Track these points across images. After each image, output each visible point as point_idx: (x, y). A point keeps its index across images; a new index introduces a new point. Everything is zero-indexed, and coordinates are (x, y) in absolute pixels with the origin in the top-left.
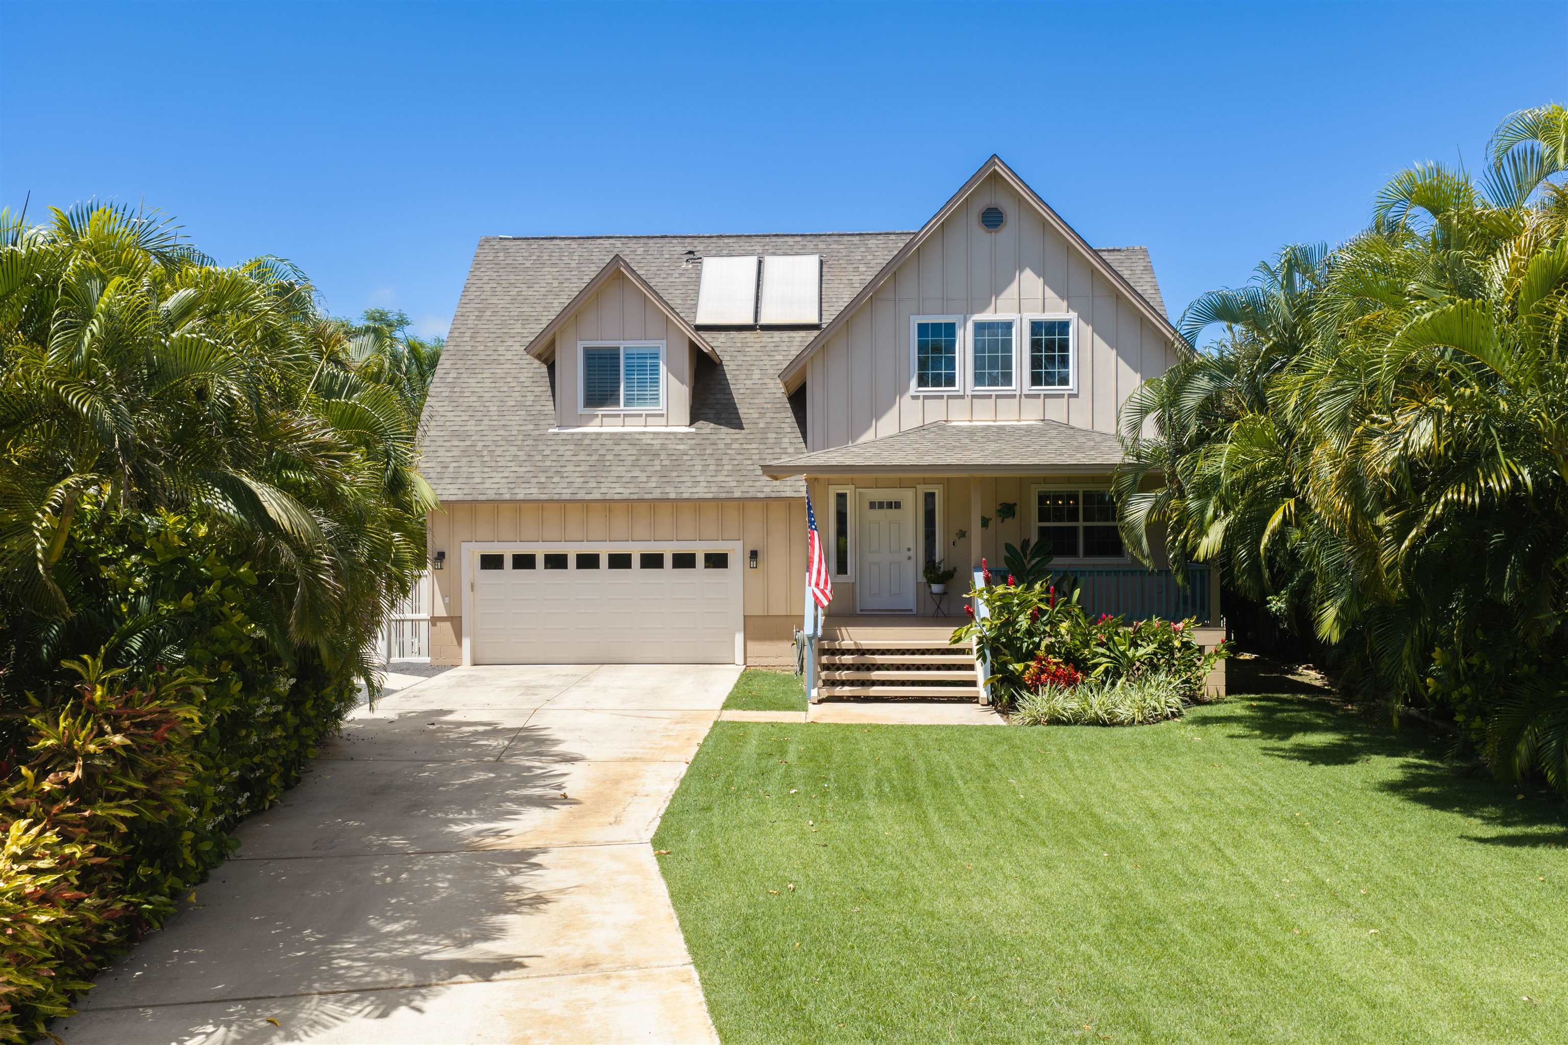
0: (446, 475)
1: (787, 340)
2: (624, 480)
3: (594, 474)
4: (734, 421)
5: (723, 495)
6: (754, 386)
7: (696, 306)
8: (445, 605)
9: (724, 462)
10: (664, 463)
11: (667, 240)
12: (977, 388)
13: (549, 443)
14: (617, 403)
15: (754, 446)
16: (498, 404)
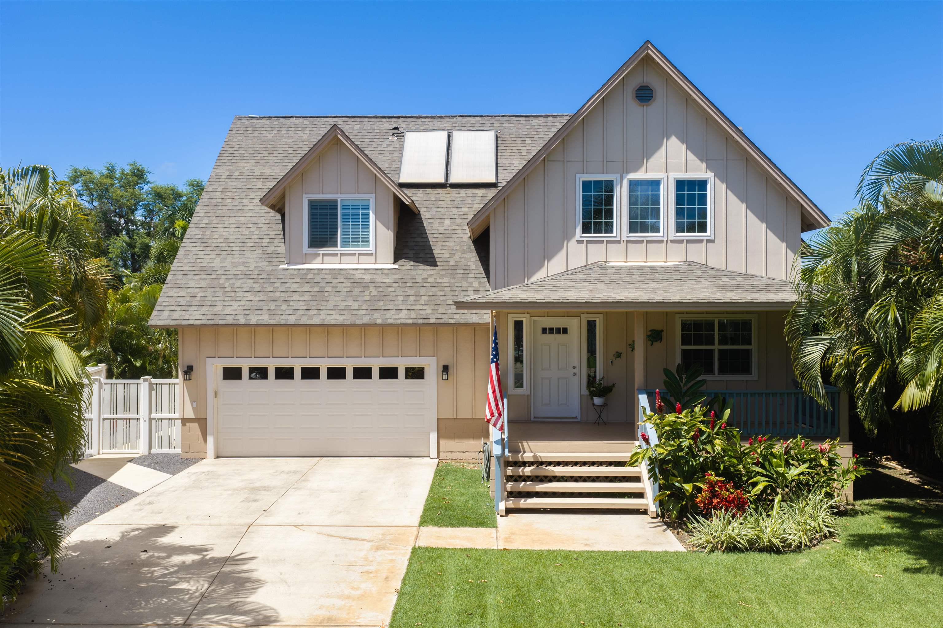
0: (194, 303)
1: (471, 195)
2: (339, 308)
3: (315, 303)
4: (429, 260)
5: (421, 321)
6: (445, 232)
7: (399, 168)
8: (193, 408)
9: (422, 293)
10: (373, 294)
11: (378, 119)
12: (631, 235)
13: (280, 277)
14: (335, 245)
15: (446, 280)
16: (240, 244)
